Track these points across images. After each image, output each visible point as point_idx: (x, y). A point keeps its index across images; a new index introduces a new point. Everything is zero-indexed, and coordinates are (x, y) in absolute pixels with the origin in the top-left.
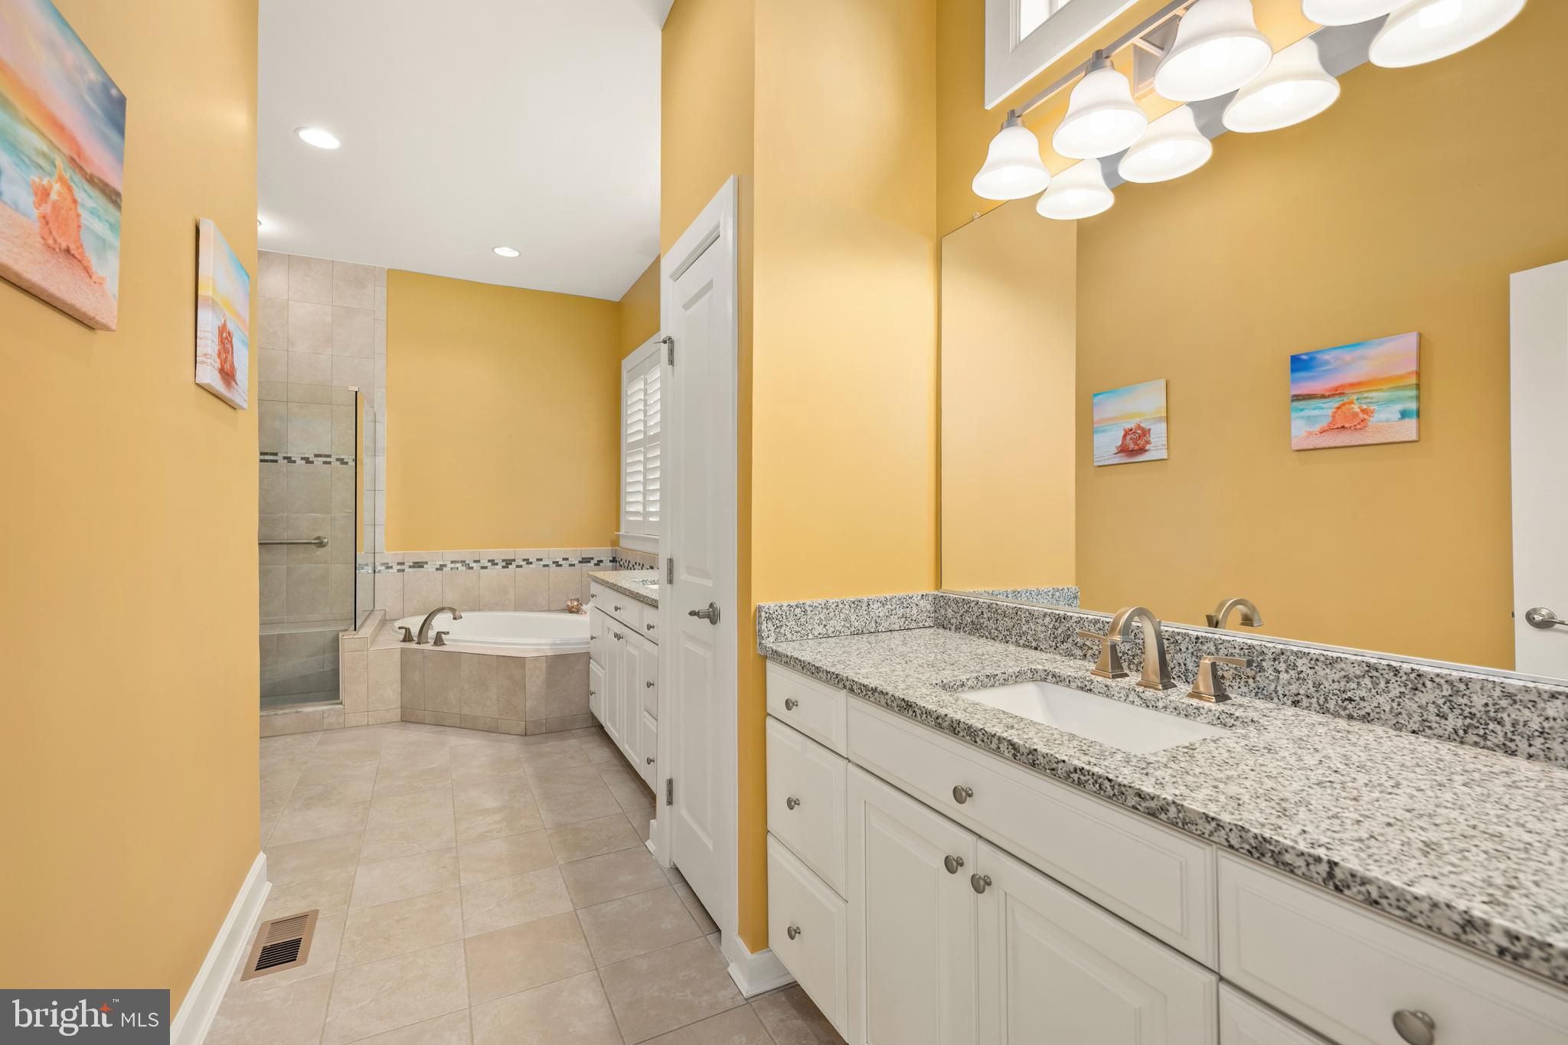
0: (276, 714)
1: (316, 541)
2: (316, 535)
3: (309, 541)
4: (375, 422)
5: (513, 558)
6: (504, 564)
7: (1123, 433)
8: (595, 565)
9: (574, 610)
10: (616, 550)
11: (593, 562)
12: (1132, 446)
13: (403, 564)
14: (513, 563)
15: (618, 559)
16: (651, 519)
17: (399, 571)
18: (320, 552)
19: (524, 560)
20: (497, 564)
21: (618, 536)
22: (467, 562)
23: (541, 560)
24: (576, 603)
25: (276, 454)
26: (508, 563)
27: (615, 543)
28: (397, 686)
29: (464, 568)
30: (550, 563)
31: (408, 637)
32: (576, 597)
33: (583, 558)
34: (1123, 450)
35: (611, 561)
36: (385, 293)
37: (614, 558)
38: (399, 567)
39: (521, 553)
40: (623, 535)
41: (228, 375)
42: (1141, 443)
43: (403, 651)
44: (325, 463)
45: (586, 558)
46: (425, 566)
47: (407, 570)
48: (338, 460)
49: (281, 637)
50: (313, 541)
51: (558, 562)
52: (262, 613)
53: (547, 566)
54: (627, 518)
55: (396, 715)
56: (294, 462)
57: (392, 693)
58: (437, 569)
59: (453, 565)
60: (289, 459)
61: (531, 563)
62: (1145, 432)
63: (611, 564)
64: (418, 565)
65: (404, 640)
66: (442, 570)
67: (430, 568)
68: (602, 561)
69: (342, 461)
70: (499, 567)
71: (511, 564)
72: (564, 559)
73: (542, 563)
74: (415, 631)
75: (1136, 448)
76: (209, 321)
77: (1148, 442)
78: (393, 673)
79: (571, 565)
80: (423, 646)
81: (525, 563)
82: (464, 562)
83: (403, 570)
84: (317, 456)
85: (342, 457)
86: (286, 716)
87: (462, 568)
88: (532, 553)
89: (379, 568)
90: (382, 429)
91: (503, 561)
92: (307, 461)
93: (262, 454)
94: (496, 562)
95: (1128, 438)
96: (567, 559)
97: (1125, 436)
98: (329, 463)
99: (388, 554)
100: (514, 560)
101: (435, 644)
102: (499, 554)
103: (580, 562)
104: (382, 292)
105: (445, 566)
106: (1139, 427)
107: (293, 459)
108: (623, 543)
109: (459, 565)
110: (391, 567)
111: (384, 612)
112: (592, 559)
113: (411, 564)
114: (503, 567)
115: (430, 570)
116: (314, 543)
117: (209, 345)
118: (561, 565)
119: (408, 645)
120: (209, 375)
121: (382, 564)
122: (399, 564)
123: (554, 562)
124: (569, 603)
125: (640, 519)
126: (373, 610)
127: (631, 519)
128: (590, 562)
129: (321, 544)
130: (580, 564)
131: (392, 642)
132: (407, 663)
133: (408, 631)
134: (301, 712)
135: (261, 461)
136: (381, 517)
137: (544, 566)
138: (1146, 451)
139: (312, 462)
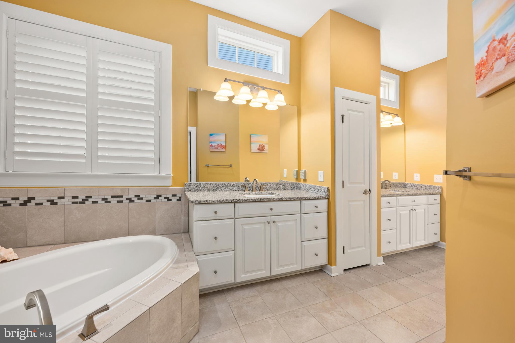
7: (259, 145)
12: (261, 149)
34: (259, 149)
42: (263, 148)
62: (264, 146)
75: (262, 149)
77: (265, 148)
95: (260, 147)
97: (259, 146)
106: (263, 145)
138: (264, 150)
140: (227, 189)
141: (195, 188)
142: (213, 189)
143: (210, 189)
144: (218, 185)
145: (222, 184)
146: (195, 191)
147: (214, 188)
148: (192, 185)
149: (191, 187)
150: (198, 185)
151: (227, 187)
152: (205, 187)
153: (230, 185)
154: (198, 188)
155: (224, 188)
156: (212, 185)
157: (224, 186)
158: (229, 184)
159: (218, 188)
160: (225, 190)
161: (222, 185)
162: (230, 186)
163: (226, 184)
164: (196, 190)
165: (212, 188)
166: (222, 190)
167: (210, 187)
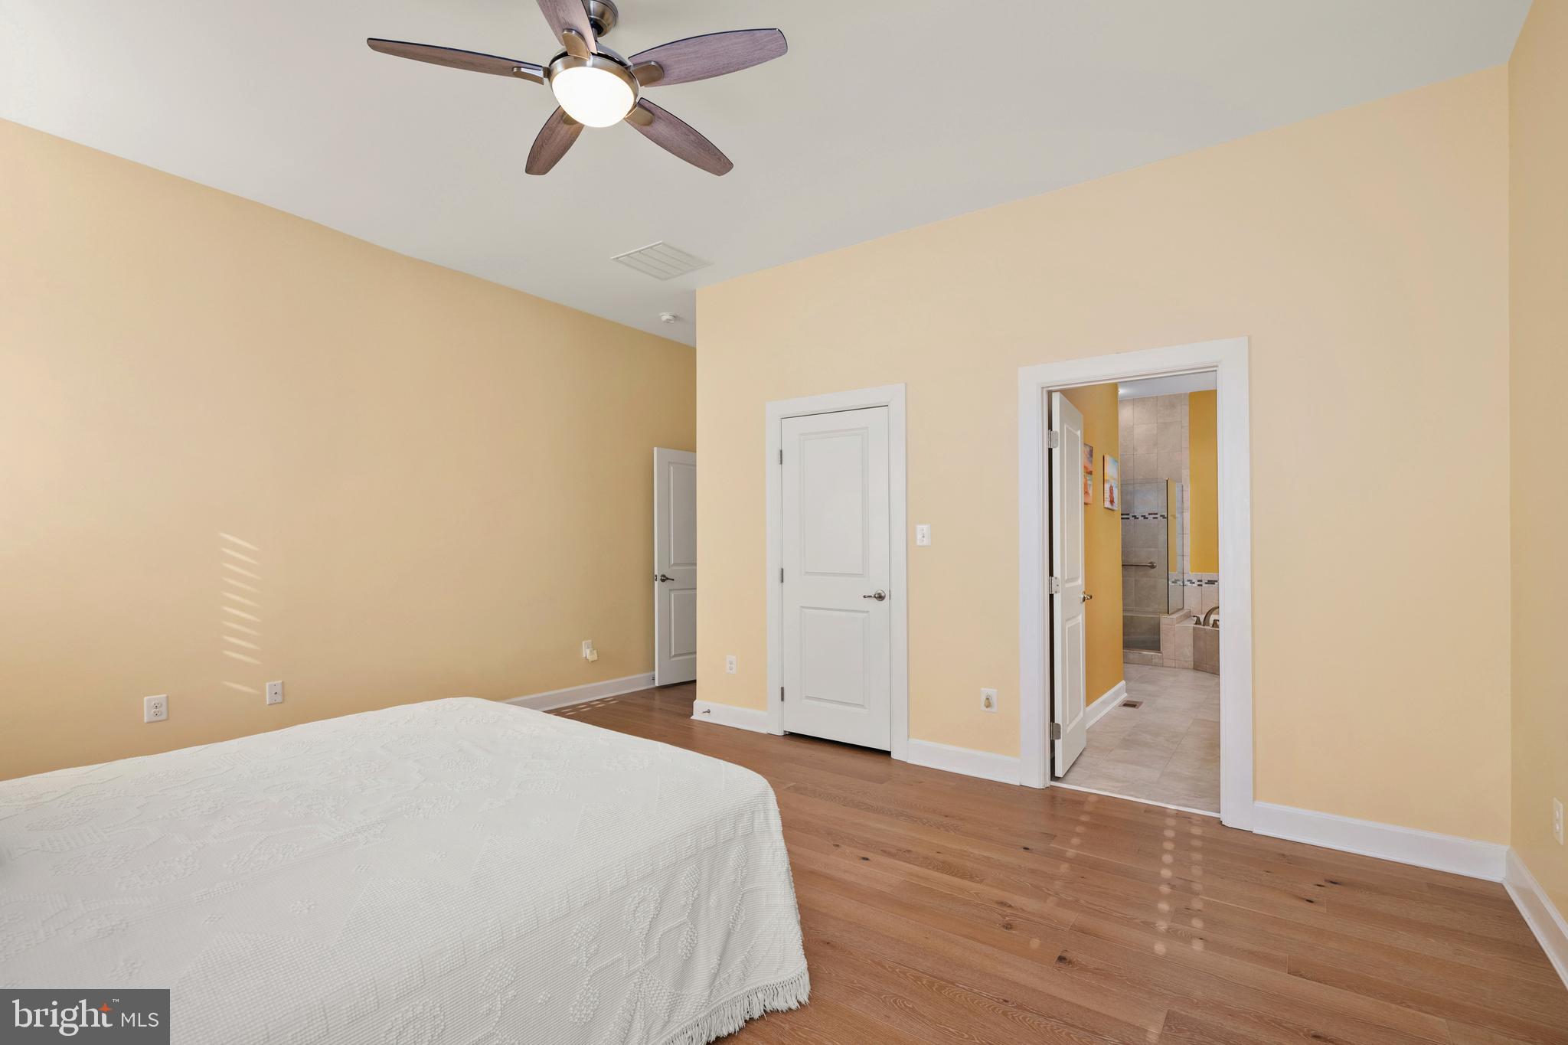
0: (1130, 652)
2: (1150, 561)
3: (1146, 564)
13: (1201, 581)
17: (1199, 585)
18: (1152, 571)
25: (1128, 514)
28: (1191, 649)
31: (1198, 622)
38: (1199, 583)
41: (1112, 502)
43: (1194, 628)
44: (1154, 518)
47: (1204, 585)
48: (1161, 516)
50: (1149, 565)
52: (1124, 605)
55: (1191, 664)
56: (1138, 518)
57: (1188, 651)
60: (1135, 517)
65: (1196, 624)
74: (1202, 620)
76: (1107, 487)
78: (1190, 641)
80: (1205, 627)
83: (1201, 585)
84: (1149, 514)
85: (1163, 514)
86: (1134, 654)
89: (1186, 583)
90: (1187, 495)
92: (1145, 517)
93: (1122, 515)
98: (1156, 518)
99: (1191, 574)
101: (1213, 626)
104: (1186, 409)
107: (1137, 516)
110: (1194, 583)
111: (1188, 609)
113: (1207, 582)
117: (1107, 495)
119: (1198, 626)
120: (1107, 504)
121: (1188, 581)
122: (1198, 581)
126: (1182, 607)
129: (1152, 567)
131: (1190, 624)
132: (1196, 637)
133: (1198, 619)
134: (1142, 653)
135: (1122, 518)
136: (1187, 550)
139: (1148, 518)
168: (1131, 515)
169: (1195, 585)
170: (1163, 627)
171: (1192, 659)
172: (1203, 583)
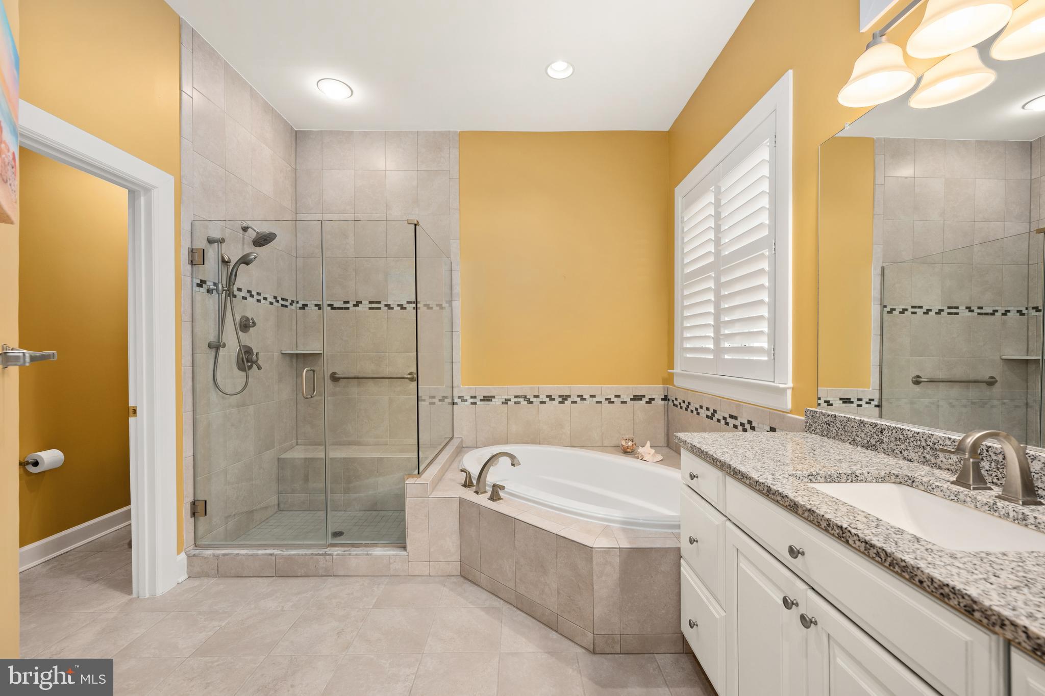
0: (350, 554)
1: (409, 376)
3: (403, 376)
4: (452, 270)
5: (568, 394)
6: (560, 399)
8: (647, 402)
9: (628, 450)
10: (668, 388)
11: (644, 400)
13: (475, 397)
14: (569, 399)
15: (671, 397)
16: (726, 357)
17: (472, 403)
18: (412, 385)
19: (578, 396)
20: (554, 399)
21: (672, 375)
22: (528, 397)
23: (594, 396)
24: (630, 443)
25: (379, 302)
26: (564, 398)
27: (668, 380)
28: (456, 538)
29: (526, 402)
30: (603, 400)
31: (468, 483)
32: (631, 436)
33: (634, 396)
35: (663, 399)
36: (457, 154)
37: (666, 396)
38: (473, 400)
39: (574, 390)
40: (677, 374)
43: (463, 497)
45: (637, 396)
46: (493, 399)
47: (479, 403)
48: (425, 305)
49: (380, 459)
50: (406, 376)
51: (610, 399)
53: (600, 402)
54: (685, 356)
55: (455, 568)
56: (392, 308)
57: (451, 544)
58: (503, 403)
59: (516, 400)
60: (388, 306)
61: (585, 399)
63: (663, 402)
64: (487, 399)
65: (465, 485)
66: (507, 404)
67: (497, 402)
68: (653, 399)
69: (428, 307)
70: (556, 402)
71: (567, 400)
72: (616, 396)
73: (595, 399)
74: (474, 477)
78: (453, 523)
79: (623, 402)
80: (480, 498)
81: (579, 399)
82: (526, 396)
83: (475, 403)
85: (428, 303)
87: (524, 403)
88: (586, 389)
89: (456, 401)
90: (457, 277)
91: (560, 396)
92: (402, 307)
94: (553, 397)
96: (618, 396)
99: (463, 388)
100: (569, 396)
101: (491, 498)
102: (557, 390)
103: (631, 399)
104: (455, 152)
105: (509, 400)
107: (391, 306)
108: (678, 382)
109: (521, 400)
110: (466, 401)
111: (461, 439)
112: (644, 396)
113: (482, 398)
114: (560, 402)
115: (497, 403)
116: (407, 378)
118: (613, 402)
119: (467, 493)
121: (459, 397)
122: (472, 397)
123: (606, 399)
124: (624, 443)
125: (711, 357)
126: (452, 438)
127: (688, 356)
128: (641, 400)
129: (413, 379)
130: (632, 402)
132: (465, 517)
133: (468, 475)
134: (371, 554)
136: (458, 354)
137: (597, 402)
139: (405, 308)
140: (912, 455)
141: (824, 427)
142: (866, 442)
143: (859, 439)
144: (881, 432)
145: (894, 431)
146: (823, 436)
147: (868, 439)
148: (818, 415)
149: (816, 422)
150: (829, 418)
151: (912, 444)
152: (846, 428)
153: (926, 441)
154: (829, 427)
155: (903, 446)
156: (864, 426)
157: (902, 437)
158: (918, 433)
159: (882, 442)
160: (905, 453)
161: (895, 435)
162: (924, 444)
163: (910, 434)
164: (825, 433)
165: (863, 436)
166: (893, 451)
167: (858, 433)
168: (383, 303)
169: (468, 403)
170: (410, 502)
171: (457, 557)
172: (477, 400)
